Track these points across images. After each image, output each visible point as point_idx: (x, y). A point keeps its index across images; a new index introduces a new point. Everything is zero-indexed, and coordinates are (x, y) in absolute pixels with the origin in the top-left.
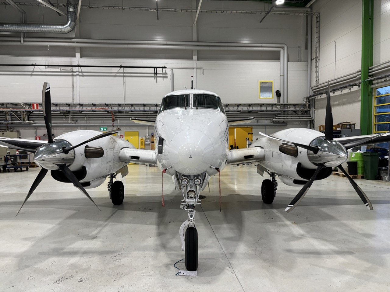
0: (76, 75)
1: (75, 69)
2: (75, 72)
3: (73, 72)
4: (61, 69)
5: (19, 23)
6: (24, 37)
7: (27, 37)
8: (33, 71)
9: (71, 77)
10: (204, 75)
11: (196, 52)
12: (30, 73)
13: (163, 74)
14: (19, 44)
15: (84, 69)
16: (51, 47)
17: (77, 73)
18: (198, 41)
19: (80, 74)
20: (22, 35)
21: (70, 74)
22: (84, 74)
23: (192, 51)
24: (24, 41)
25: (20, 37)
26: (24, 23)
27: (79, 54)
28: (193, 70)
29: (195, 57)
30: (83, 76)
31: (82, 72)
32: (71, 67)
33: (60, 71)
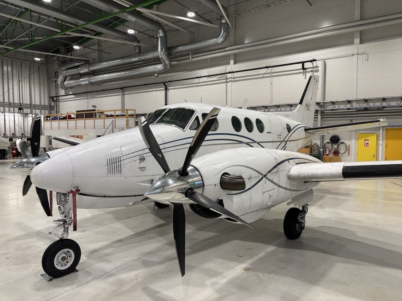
0: (229, 82)
1: (229, 76)
2: (229, 79)
3: (227, 79)
4: (218, 77)
5: (189, 43)
6: (192, 54)
7: (195, 54)
8: (199, 83)
9: (225, 84)
10: (368, 61)
11: (359, 33)
12: (197, 85)
13: (313, 68)
14: (188, 61)
15: (236, 75)
16: (211, 59)
17: (230, 79)
18: (362, 19)
19: (233, 80)
20: (190, 53)
21: (225, 81)
22: (236, 79)
23: (353, 33)
24: (192, 58)
25: (189, 55)
26: (192, 42)
27: (233, 61)
28: (352, 57)
29: (357, 41)
30: (235, 81)
31: (234, 78)
32: (225, 75)
33: (217, 79)
